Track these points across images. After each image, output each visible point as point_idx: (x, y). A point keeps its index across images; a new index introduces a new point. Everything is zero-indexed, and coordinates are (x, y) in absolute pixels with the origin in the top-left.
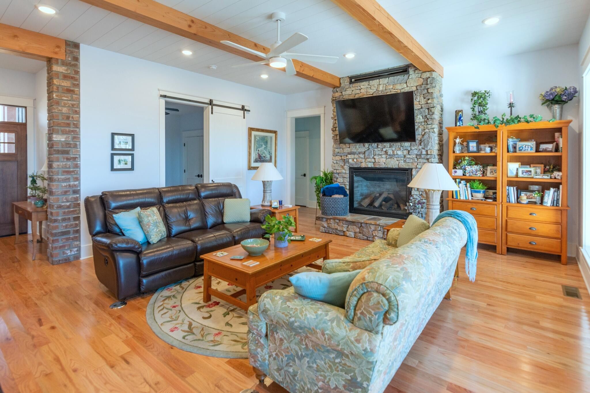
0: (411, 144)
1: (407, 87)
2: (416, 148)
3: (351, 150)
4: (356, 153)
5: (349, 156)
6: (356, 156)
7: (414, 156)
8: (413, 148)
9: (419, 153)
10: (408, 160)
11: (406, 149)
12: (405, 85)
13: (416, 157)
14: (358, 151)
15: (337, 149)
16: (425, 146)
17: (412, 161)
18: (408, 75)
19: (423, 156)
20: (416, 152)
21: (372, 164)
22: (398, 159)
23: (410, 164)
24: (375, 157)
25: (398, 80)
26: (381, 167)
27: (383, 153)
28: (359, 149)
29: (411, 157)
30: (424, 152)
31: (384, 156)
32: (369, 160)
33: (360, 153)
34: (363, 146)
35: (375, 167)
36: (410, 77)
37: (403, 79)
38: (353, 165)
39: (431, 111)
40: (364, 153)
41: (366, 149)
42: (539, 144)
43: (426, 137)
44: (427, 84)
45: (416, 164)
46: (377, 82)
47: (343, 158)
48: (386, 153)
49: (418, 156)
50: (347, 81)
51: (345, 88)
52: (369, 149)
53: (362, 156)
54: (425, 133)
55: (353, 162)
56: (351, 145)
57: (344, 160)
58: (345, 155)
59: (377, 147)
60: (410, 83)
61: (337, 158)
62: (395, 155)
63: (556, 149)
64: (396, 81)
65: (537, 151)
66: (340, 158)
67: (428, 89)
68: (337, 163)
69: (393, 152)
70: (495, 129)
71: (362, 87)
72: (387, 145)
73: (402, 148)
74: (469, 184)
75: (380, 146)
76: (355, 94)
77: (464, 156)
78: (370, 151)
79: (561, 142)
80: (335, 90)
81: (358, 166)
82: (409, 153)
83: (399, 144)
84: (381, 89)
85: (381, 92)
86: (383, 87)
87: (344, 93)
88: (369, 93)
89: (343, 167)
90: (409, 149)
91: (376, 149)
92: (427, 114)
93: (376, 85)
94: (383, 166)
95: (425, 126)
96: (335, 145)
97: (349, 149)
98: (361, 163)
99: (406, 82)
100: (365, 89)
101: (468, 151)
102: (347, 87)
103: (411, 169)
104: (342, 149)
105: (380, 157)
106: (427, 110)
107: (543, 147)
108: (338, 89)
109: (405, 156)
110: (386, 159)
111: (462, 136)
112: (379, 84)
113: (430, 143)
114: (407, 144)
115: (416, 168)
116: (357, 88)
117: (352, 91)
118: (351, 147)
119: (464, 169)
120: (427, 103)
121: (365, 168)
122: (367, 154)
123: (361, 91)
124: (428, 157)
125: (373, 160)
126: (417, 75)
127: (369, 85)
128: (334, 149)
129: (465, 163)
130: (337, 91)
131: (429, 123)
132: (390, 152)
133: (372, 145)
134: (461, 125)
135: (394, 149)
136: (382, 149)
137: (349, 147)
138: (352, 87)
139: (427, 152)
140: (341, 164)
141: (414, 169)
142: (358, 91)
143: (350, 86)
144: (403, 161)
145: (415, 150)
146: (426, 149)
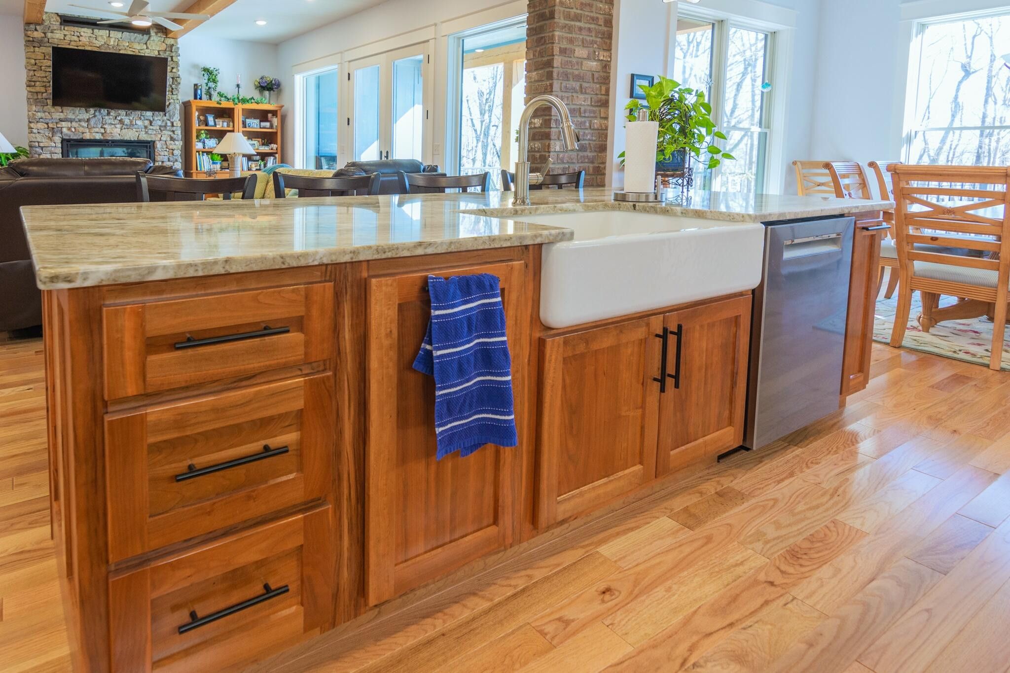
0: (153, 114)
1: (147, 48)
2: (159, 118)
3: (66, 115)
4: (74, 119)
5: (64, 124)
6: (74, 124)
7: (158, 128)
8: (156, 119)
9: (163, 125)
10: (150, 132)
11: (147, 120)
12: (145, 47)
13: (160, 129)
14: (78, 117)
15: (39, 113)
16: (170, 116)
17: (155, 132)
18: (148, 36)
19: (168, 128)
20: (160, 123)
21: (101, 135)
22: (138, 130)
23: (153, 136)
24: (105, 126)
25: (135, 38)
26: (115, 138)
27: (116, 122)
28: (80, 115)
29: (154, 128)
30: (169, 124)
31: (119, 126)
32: (97, 130)
33: (80, 121)
34: (85, 112)
35: (105, 138)
36: (152, 39)
37: (143, 39)
38: (70, 136)
39: (176, 81)
40: (88, 120)
41: (91, 117)
42: (260, 121)
43: (171, 107)
44: (171, 51)
45: (160, 136)
46: (106, 34)
47: (51, 125)
48: (121, 122)
49: (163, 128)
50: (55, 19)
51: (52, 28)
52: (95, 116)
53: (85, 125)
54: (170, 103)
55: (69, 132)
56: (65, 108)
57: (53, 128)
58: (54, 121)
59: (108, 114)
60: (152, 46)
61: (41, 126)
62: (133, 125)
63: (271, 127)
64: (133, 38)
65: (260, 128)
66: (46, 126)
67: (172, 57)
68: (38, 133)
69: (131, 122)
70: (232, 106)
71: (82, 34)
72: (123, 112)
73: (142, 118)
74: (209, 156)
75: (113, 113)
76: (71, 41)
77: (201, 130)
78: (96, 118)
79: (275, 121)
80: (32, 27)
81: (79, 138)
82: (151, 124)
83: (139, 113)
84: (112, 43)
85: (113, 47)
86: (114, 41)
87: (49, 35)
88: (94, 45)
89: (50, 139)
90: (152, 120)
91: (106, 117)
92: (171, 83)
93: (105, 37)
94: (118, 138)
95: (170, 96)
96: (34, 107)
97: (61, 114)
98: (83, 133)
99: (146, 44)
100: (87, 38)
101: (207, 125)
102: (55, 28)
103: (154, 142)
104: (49, 113)
105: (113, 126)
106: (171, 80)
107: (263, 124)
108: (38, 27)
109: (146, 127)
110: (121, 129)
111: (200, 109)
112: (109, 36)
113: (176, 115)
114: (149, 114)
115: (160, 140)
116: (73, 33)
117: (65, 35)
118: (64, 111)
119: (204, 143)
120: (171, 72)
121: (90, 140)
122: (92, 122)
123: (81, 38)
124: (174, 129)
125: (102, 131)
126: (159, 38)
127: (93, 34)
128: (34, 112)
129: (203, 136)
130: (36, 30)
131: (174, 93)
132: (127, 121)
133: (100, 112)
134: (201, 99)
135: (131, 118)
136: (116, 117)
137: (62, 112)
138: (64, 29)
139: (172, 123)
140: (47, 134)
141: (157, 142)
142: (76, 38)
143: (61, 28)
144: (144, 133)
145: (158, 121)
146: (171, 120)
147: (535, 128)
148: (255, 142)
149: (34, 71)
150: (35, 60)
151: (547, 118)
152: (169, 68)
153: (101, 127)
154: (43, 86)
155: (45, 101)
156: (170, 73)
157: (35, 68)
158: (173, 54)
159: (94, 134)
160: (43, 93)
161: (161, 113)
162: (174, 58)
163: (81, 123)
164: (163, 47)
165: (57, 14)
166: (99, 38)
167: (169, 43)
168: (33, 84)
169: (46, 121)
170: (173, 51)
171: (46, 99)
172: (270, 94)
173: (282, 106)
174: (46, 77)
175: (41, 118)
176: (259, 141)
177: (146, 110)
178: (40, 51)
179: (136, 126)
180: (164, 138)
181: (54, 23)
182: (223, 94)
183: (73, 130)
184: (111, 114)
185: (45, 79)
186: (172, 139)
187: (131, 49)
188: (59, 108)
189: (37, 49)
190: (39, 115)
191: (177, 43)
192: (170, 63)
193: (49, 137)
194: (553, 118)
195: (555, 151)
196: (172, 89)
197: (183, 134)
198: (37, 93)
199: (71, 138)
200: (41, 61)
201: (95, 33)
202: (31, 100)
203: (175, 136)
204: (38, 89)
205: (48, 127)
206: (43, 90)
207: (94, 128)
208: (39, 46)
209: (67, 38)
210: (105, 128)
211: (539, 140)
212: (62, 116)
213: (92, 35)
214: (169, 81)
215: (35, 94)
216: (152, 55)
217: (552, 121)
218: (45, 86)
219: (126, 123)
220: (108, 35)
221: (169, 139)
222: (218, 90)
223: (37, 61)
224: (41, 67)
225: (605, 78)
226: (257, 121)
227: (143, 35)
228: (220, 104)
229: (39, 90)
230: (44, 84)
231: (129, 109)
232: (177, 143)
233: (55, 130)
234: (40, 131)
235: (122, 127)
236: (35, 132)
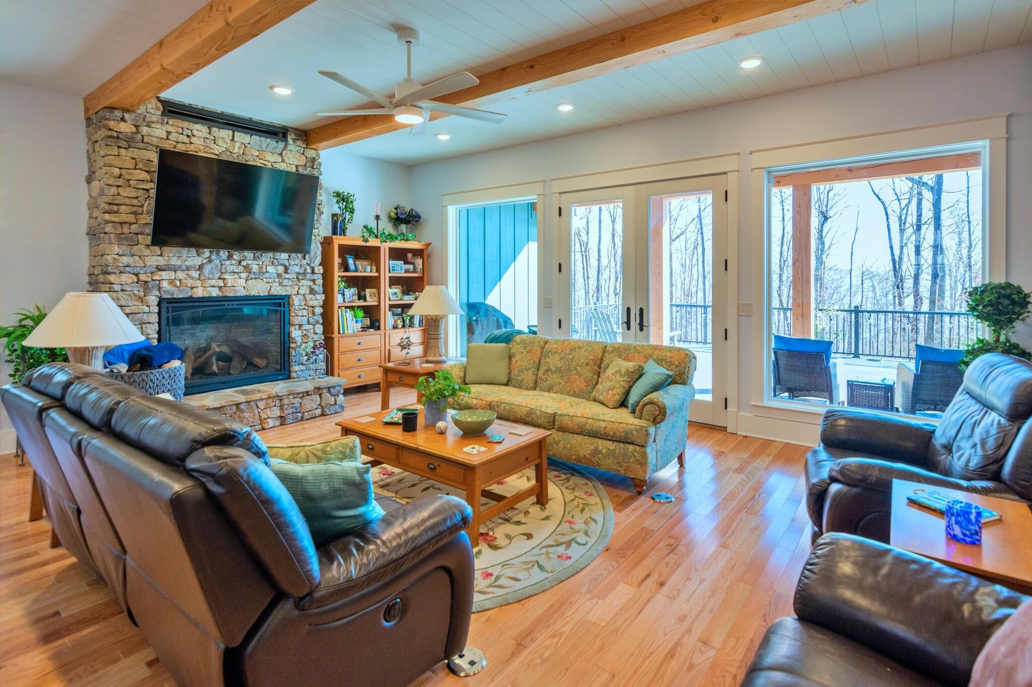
0: (289, 256)
1: (283, 161)
2: (297, 262)
3: (168, 260)
4: (180, 267)
5: (165, 275)
6: (180, 274)
7: (295, 276)
8: (293, 263)
9: (302, 271)
10: (285, 282)
11: (281, 264)
12: (280, 158)
13: (297, 278)
14: (187, 263)
15: (125, 258)
16: (310, 260)
17: (290, 283)
18: (285, 143)
19: (307, 276)
20: (297, 269)
21: (218, 289)
22: (270, 280)
23: (289, 289)
24: (225, 276)
25: (268, 146)
26: (239, 294)
27: (241, 269)
28: (190, 259)
29: (290, 276)
30: (309, 270)
31: (244, 275)
32: (213, 282)
33: (188, 269)
34: (195, 254)
35: (225, 295)
36: (289, 147)
37: (277, 147)
38: (172, 294)
40: (201, 268)
41: (205, 261)
42: (404, 264)
43: (312, 246)
44: (312, 168)
45: (297, 289)
46: (229, 136)
47: (143, 277)
48: (247, 268)
49: (300, 276)
50: (154, 106)
51: (148, 119)
52: (210, 261)
53: (195, 274)
54: (311, 241)
55: (170, 288)
56: (165, 249)
57: (146, 282)
58: (148, 271)
59: (230, 257)
60: (289, 158)
61: (127, 278)
62: (263, 273)
64: (264, 145)
65: (405, 272)
66: (135, 279)
68: (122, 290)
69: (260, 268)
70: (379, 244)
71: (195, 132)
72: (249, 254)
73: (276, 262)
74: (353, 313)
75: (236, 256)
76: (178, 142)
77: (340, 277)
78: (213, 263)
80: (118, 114)
81: (186, 296)
82: (286, 272)
83: (270, 254)
84: (236, 150)
85: (238, 155)
86: (240, 147)
87: (145, 130)
88: (212, 151)
89: (141, 300)
90: (287, 264)
91: (227, 263)
93: (227, 141)
94: (242, 293)
96: (116, 247)
97: (160, 258)
98: (192, 288)
99: (281, 154)
100: (202, 140)
102: (154, 119)
103: (289, 297)
104: (140, 257)
105: (236, 276)
107: (406, 267)
108: (127, 116)
109: (279, 276)
110: (246, 280)
111: (342, 249)
112: (233, 140)
113: (317, 257)
114: (284, 256)
115: (298, 294)
116: (181, 131)
117: (168, 133)
118: (165, 254)
121: (202, 298)
122: (207, 269)
123: (193, 140)
124: (315, 277)
125: (221, 283)
126: (298, 148)
127: (210, 134)
128: (116, 256)
130: (123, 119)
132: (255, 268)
133: (218, 254)
135: (261, 263)
136: (240, 262)
137: (161, 255)
138: (168, 123)
139: (313, 269)
140: (137, 293)
141: (294, 297)
142: (184, 138)
143: (163, 120)
144: (277, 284)
145: (295, 266)
146: (312, 265)
149: (118, 186)
150: (120, 169)
153: (219, 278)
154: (131, 213)
155: (135, 236)
157: (120, 182)
159: (209, 289)
160: (131, 224)
161: (300, 255)
163: (190, 273)
164: (303, 160)
165: (157, 97)
166: (220, 142)
167: (310, 156)
168: (115, 208)
169: (136, 270)
170: (315, 167)
171: (137, 234)
172: (407, 228)
173: (429, 245)
174: (137, 198)
175: (128, 266)
177: (280, 251)
178: (129, 155)
179: (267, 275)
180: (302, 291)
181: (153, 111)
183: (178, 283)
184: (235, 257)
185: (135, 202)
186: (312, 292)
187: (262, 161)
188: (157, 249)
189: (122, 150)
190: (125, 260)
191: (320, 156)
193: (140, 297)
197: (325, 284)
198: (121, 223)
199: (175, 296)
200: (130, 171)
201: (213, 134)
202: (112, 236)
203: (316, 288)
204: (123, 218)
205: (139, 279)
206: (132, 218)
207: (209, 279)
208: (129, 146)
209: (172, 137)
210: (224, 279)
212: (162, 261)
213: (208, 136)
215: (119, 226)
216: (289, 169)
218: (135, 213)
219: (254, 270)
220: (231, 138)
221: (308, 292)
223: (124, 172)
224: (129, 181)
226: (400, 264)
227: (278, 141)
228: (367, 242)
229: (126, 220)
230: (134, 209)
231: (258, 250)
232: (318, 296)
233: (150, 285)
234: (125, 287)
235: (249, 276)
236: (116, 289)
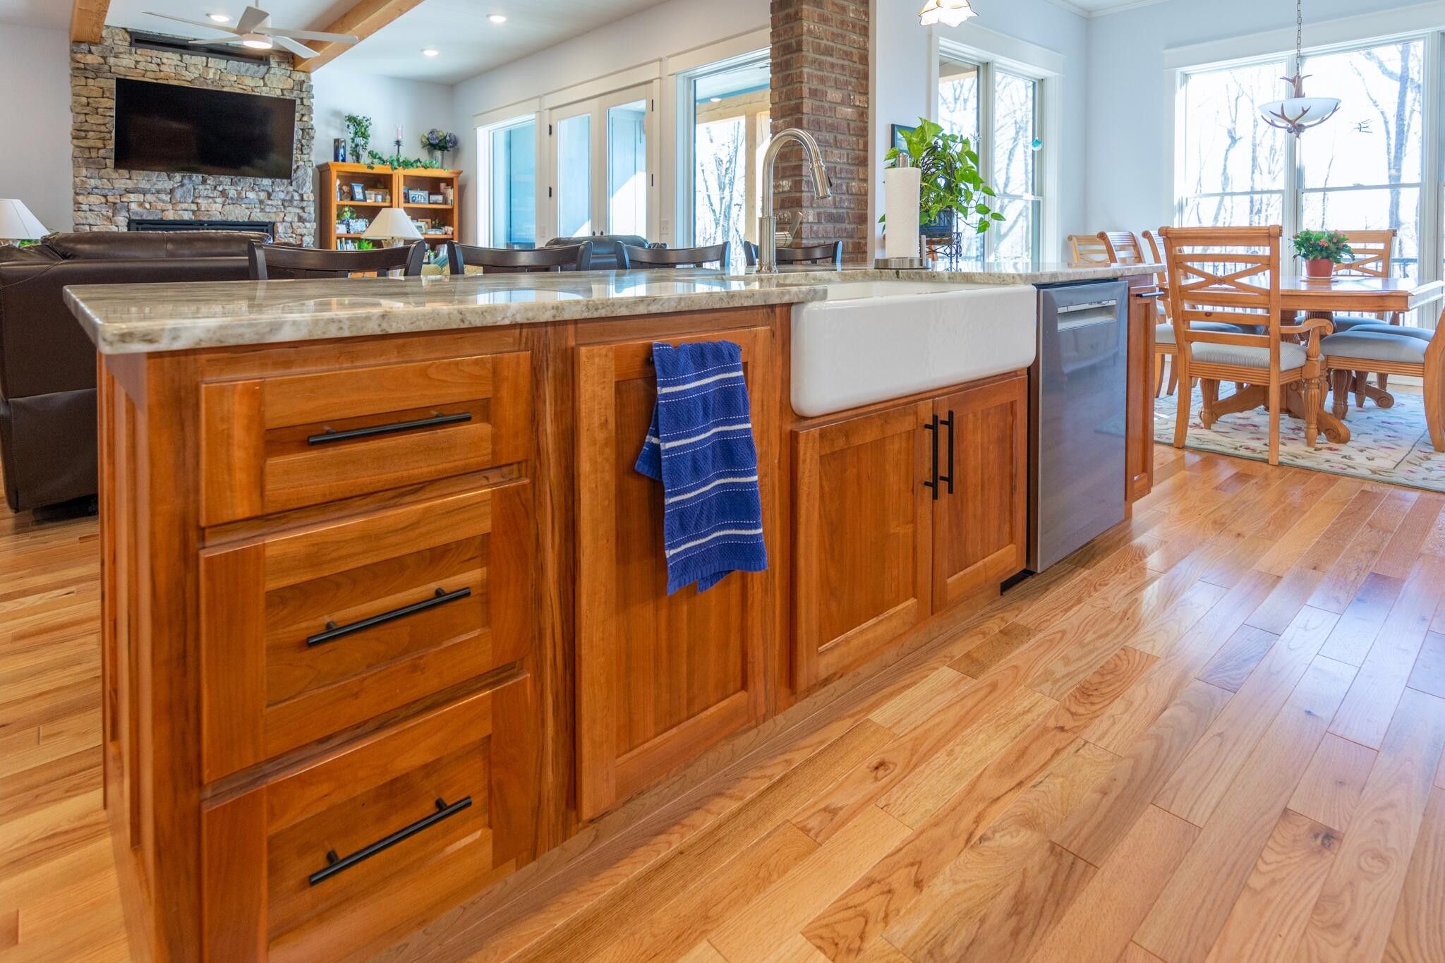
0: (273, 182)
1: (265, 85)
2: (282, 189)
3: (137, 183)
4: (149, 190)
5: (133, 197)
6: (149, 197)
7: (280, 203)
8: (277, 189)
9: (288, 198)
10: (267, 209)
11: (263, 190)
12: (261, 83)
13: (283, 204)
14: (156, 187)
15: (92, 180)
16: (298, 186)
17: (275, 210)
18: (267, 67)
19: (295, 203)
20: (282, 196)
21: (191, 213)
22: (247, 206)
23: (273, 216)
24: (199, 200)
25: (247, 70)
26: (214, 219)
27: (216, 193)
28: (160, 183)
29: (274, 203)
30: (297, 197)
31: (219, 200)
32: (185, 206)
33: (158, 192)
34: (166, 178)
35: (197, 218)
36: (272, 71)
37: (258, 71)
38: (141, 216)
39: (308, 134)
40: (172, 191)
41: (176, 186)
42: (430, 194)
43: (300, 173)
44: (301, 91)
45: (282, 215)
46: (202, 62)
47: (111, 199)
48: (224, 194)
49: (287, 203)
50: (121, 37)
51: (116, 50)
52: (182, 185)
53: (167, 198)
54: (298, 166)
55: (140, 210)
56: (134, 173)
57: (115, 204)
58: (117, 192)
59: (204, 182)
60: (272, 82)
61: (93, 199)
62: (242, 199)
63: (445, 202)
64: (243, 70)
65: (429, 203)
66: (103, 200)
67: (302, 99)
68: (90, 210)
69: (239, 193)
70: (390, 172)
71: (165, 61)
72: (226, 180)
73: (256, 188)
74: (356, 245)
75: (211, 181)
76: (146, 71)
77: (344, 206)
78: (185, 188)
79: (451, 193)
80: (84, 47)
81: (156, 218)
82: (269, 198)
83: (251, 180)
84: (211, 76)
85: (213, 82)
86: (215, 74)
87: (112, 60)
88: (183, 78)
89: (110, 220)
90: (271, 191)
91: (201, 187)
92: (300, 137)
93: (200, 67)
94: (218, 218)
95: (298, 156)
96: (84, 170)
97: (128, 181)
98: (163, 211)
99: (263, 78)
100: (173, 67)
101: (352, 199)
102: (122, 50)
103: (273, 223)
104: (109, 181)
105: (210, 200)
106: (300, 132)
107: (433, 198)
108: (93, 48)
109: (261, 202)
110: (224, 205)
111: (346, 177)
112: (207, 66)
113: (307, 184)
114: (266, 182)
115: (283, 221)
116: (149, 59)
117: (137, 62)
118: (134, 177)
119: (348, 225)
120: (301, 120)
121: (174, 221)
122: (178, 193)
123: (163, 68)
124: (304, 204)
125: (194, 207)
126: (283, 71)
127: (181, 61)
128: (84, 179)
129: (347, 215)
130: (90, 52)
131: (305, 152)
132: (232, 193)
133: (190, 178)
134: (344, 160)
135: (239, 188)
136: (215, 187)
137: (130, 178)
138: (136, 53)
139: (302, 196)
140: (105, 213)
141: (279, 224)
142: (154, 67)
143: (130, 50)
144: (258, 210)
145: (280, 193)
146: (300, 192)
147: (783, 192)
148: (422, 224)
149: (86, 114)
150: (87, 98)
151: (798, 178)
152: (297, 114)
153: (193, 202)
154: (99, 139)
155: (102, 160)
156: (299, 123)
157: (87, 110)
158: (304, 95)
159: (180, 212)
160: (99, 149)
161: (285, 181)
162: (305, 100)
163: (160, 196)
164: (290, 83)
165: (125, 29)
166: (192, 69)
167: (297, 79)
168: (83, 134)
169: (104, 192)
170: (304, 90)
171: (105, 158)
172: (443, 155)
173: (460, 173)
174: (105, 124)
175: (96, 188)
176: (427, 222)
177: (262, 177)
178: (97, 84)
179: (246, 201)
180: (288, 219)
181: (120, 43)
182: (376, 154)
183: (148, 206)
184: (208, 182)
185: (103, 128)
186: (301, 219)
187: (240, 86)
188: (125, 173)
189: (91, 82)
190: (93, 182)
191: (309, 79)
192: (298, 107)
193: (108, 218)
194: (805, 179)
195: (808, 223)
196: (302, 146)
197: (318, 212)
198: (89, 148)
199: (144, 218)
200: (97, 100)
201: (185, 61)
202: (80, 160)
203: (305, 216)
204: (91, 143)
205: (107, 201)
206: (99, 144)
207: (180, 202)
208: (94, 76)
209: (141, 66)
210: (197, 203)
211: (788, 208)
212: (130, 184)
213: (179, 63)
214: (298, 134)
215: (87, 151)
216: (272, 95)
217: (804, 183)
218: (103, 139)
219: (230, 195)
220: (205, 64)
221: (296, 219)
222: (369, 148)
223: (91, 100)
224: (97, 109)
225: (861, 128)
226: (424, 194)
227: (259, 66)
228: (372, 168)
229: (93, 145)
230: (102, 135)
231: (236, 175)
232: (308, 225)
233: (118, 206)
234: (93, 208)
235: (225, 201)
236: (84, 209)
